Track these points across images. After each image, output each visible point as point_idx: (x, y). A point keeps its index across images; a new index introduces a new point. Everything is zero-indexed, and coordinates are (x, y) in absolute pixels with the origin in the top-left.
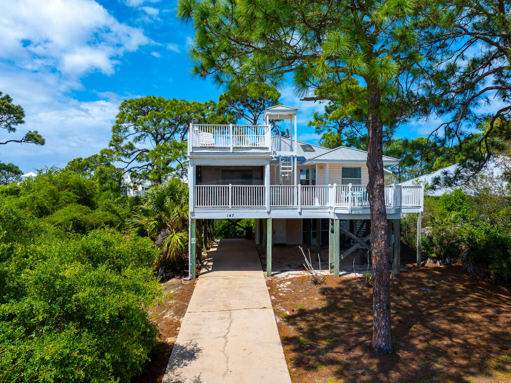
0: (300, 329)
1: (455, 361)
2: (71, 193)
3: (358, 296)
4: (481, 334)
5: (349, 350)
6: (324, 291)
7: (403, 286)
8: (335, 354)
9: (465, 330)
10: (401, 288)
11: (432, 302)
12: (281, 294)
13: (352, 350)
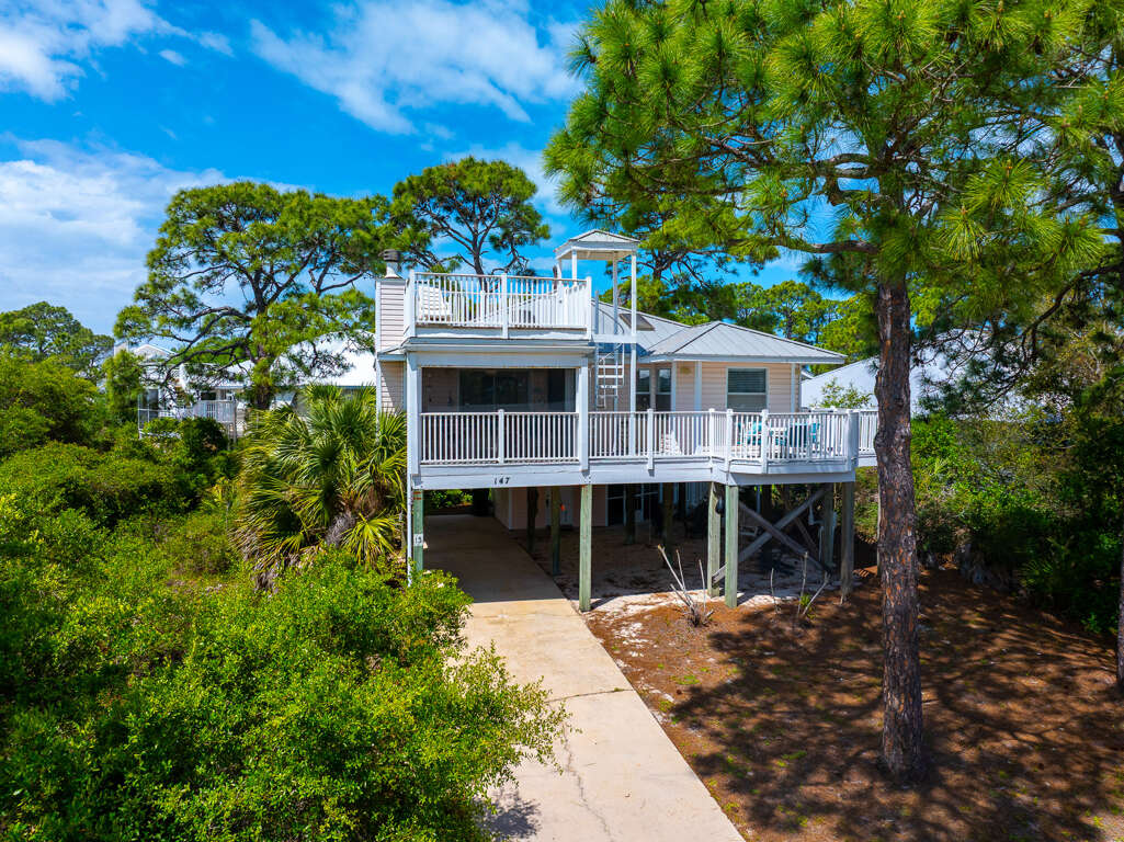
0: (715, 735)
1: (1048, 784)
2: (30, 412)
3: (792, 648)
4: (1061, 719)
5: (837, 777)
6: (720, 641)
7: (869, 622)
8: (813, 788)
9: (1030, 712)
10: (865, 625)
11: (939, 654)
12: (635, 655)
13: (845, 776)
